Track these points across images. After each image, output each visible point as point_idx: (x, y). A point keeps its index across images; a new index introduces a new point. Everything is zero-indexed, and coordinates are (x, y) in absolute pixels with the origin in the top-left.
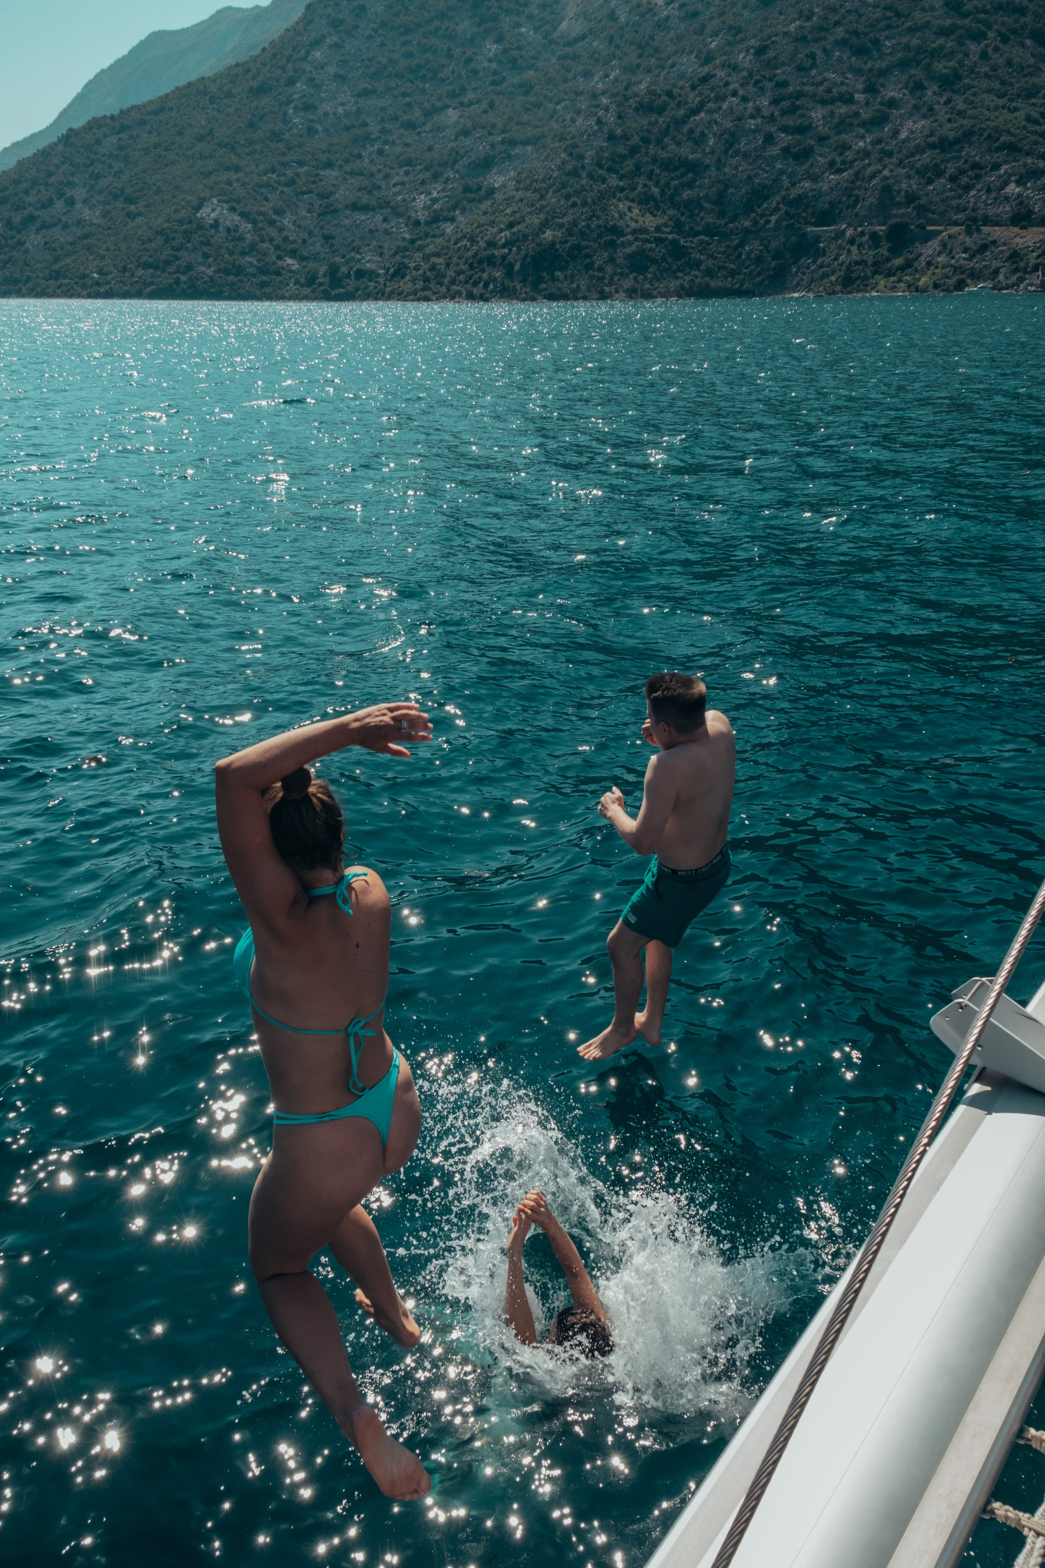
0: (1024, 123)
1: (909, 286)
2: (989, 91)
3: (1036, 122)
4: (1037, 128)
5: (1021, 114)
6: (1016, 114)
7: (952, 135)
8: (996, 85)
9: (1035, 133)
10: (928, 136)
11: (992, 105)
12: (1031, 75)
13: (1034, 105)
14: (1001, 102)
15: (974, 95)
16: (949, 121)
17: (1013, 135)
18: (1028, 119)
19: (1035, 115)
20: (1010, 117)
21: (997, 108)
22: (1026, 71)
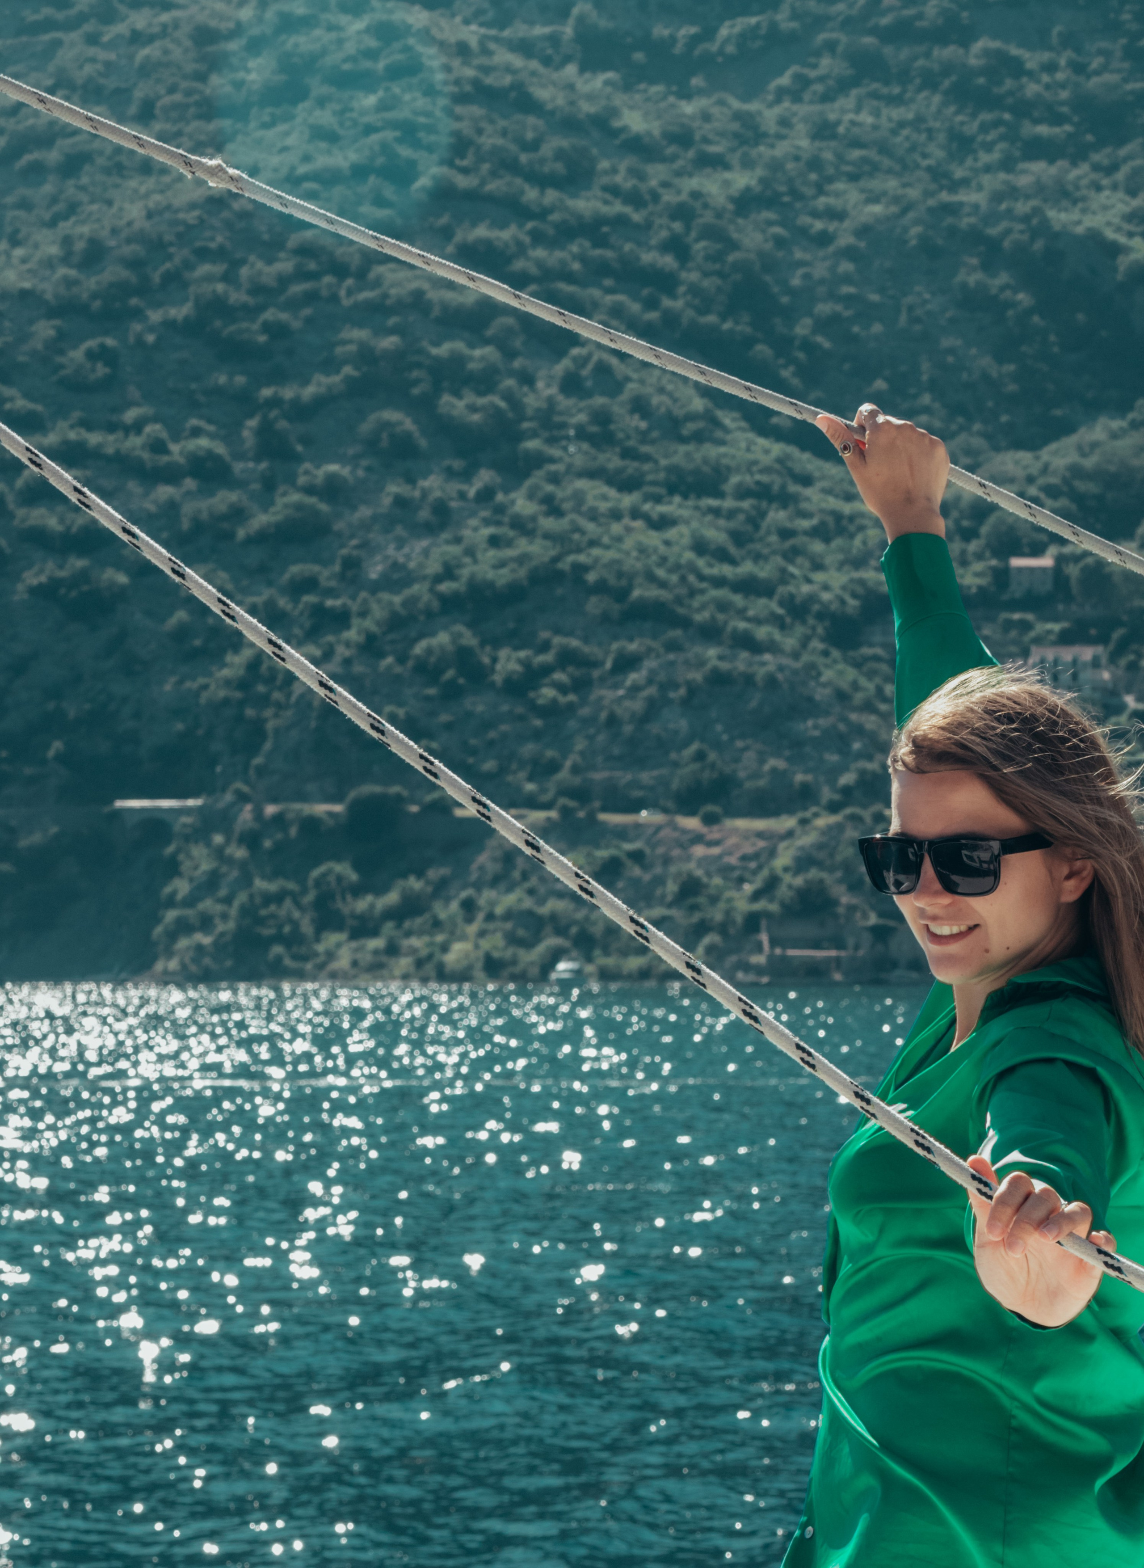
0: (689, 555)
1: (420, 963)
2: (592, 474)
3: (722, 556)
4: (727, 570)
5: (680, 534)
6: (671, 533)
7: (503, 577)
8: (612, 461)
9: (719, 582)
10: (438, 579)
11: (603, 506)
12: (699, 438)
13: (716, 512)
14: (628, 500)
15: (555, 479)
16: (494, 541)
17: (663, 585)
18: (700, 547)
19: (715, 535)
20: (653, 539)
21: (616, 515)
22: (689, 428)
